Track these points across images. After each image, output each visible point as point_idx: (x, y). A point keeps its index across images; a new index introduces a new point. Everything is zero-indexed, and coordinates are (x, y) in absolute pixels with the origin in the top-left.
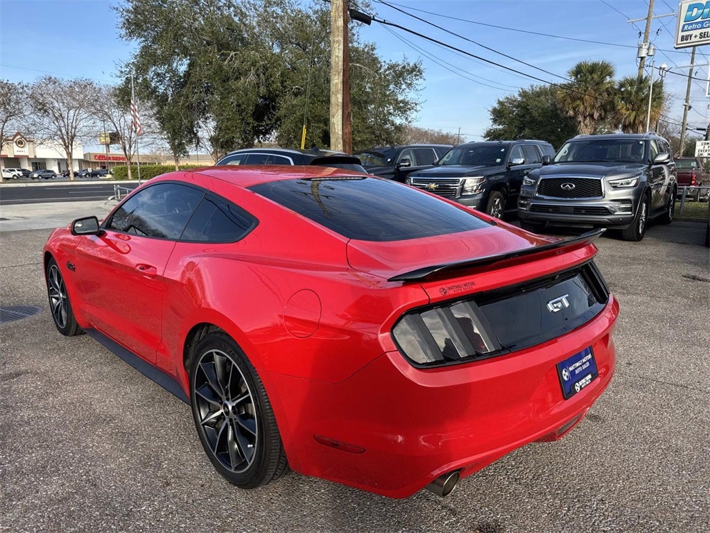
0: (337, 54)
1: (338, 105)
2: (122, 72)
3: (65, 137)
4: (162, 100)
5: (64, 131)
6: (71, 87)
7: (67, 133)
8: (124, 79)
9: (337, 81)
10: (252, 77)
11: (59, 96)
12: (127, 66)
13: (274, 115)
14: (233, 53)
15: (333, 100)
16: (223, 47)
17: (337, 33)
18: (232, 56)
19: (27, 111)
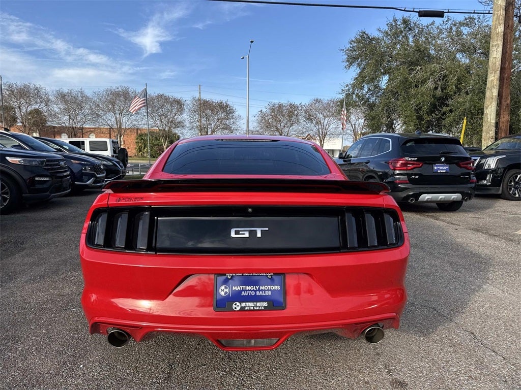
0: (495, 56)
1: (492, 98)
2: (343, 90)
3: (321, 136)
4: (371, 107)
5: (321, 132)
6: (328, 103)
7: (322, 132)
8: (344, 94)
9: (493, 78)
10: (430, 84)
11: (320, 111)
12: (347, 86)
13: (440, 111)
14: (419, 68)
15: (488, 94)
16: (412, 64)
17: (496, 38)
18: (418, 70)
19: (302, 120)
